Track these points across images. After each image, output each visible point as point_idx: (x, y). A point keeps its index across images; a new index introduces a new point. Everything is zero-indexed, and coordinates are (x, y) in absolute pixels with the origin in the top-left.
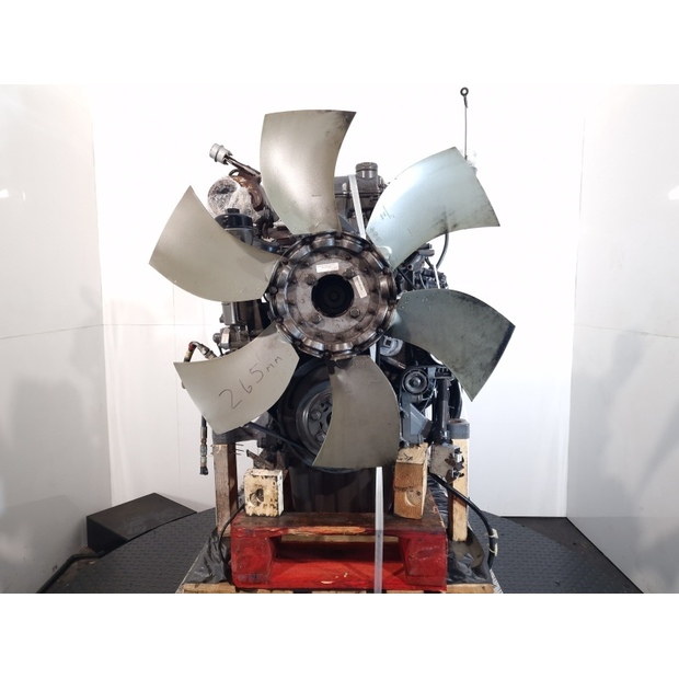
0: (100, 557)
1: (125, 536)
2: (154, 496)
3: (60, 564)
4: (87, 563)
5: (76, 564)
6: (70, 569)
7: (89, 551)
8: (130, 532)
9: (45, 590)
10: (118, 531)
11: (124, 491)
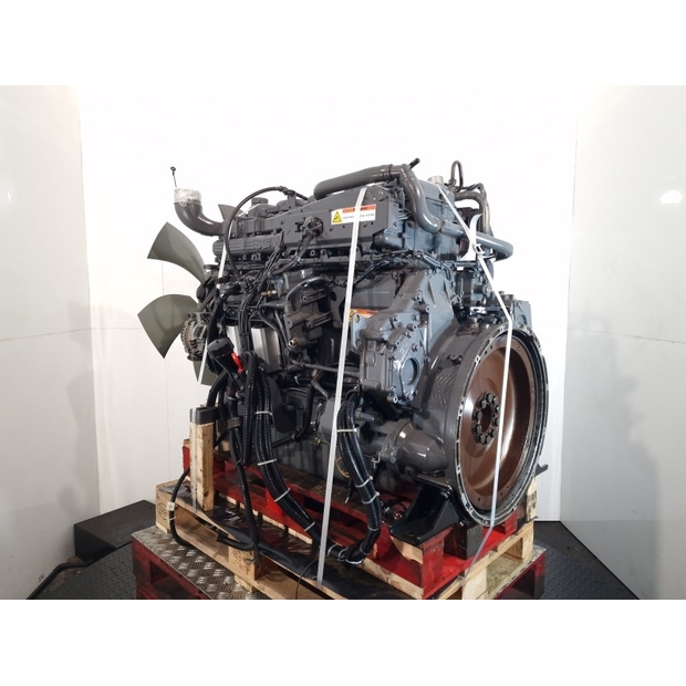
1: (113, 544)
2: (144, 502)
3: (47, 574)
5: (62, 573)
6: (57, 579)
7: (77, 560)
8: (119, 540)
9: (35, 596)
10: (106, 538)
11: (112, 499)
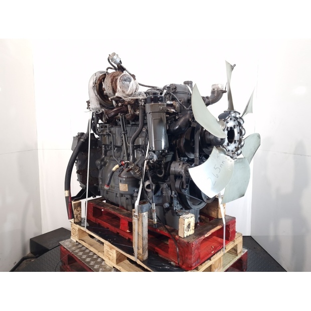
0: (37, 258)
4: (30, 261)
